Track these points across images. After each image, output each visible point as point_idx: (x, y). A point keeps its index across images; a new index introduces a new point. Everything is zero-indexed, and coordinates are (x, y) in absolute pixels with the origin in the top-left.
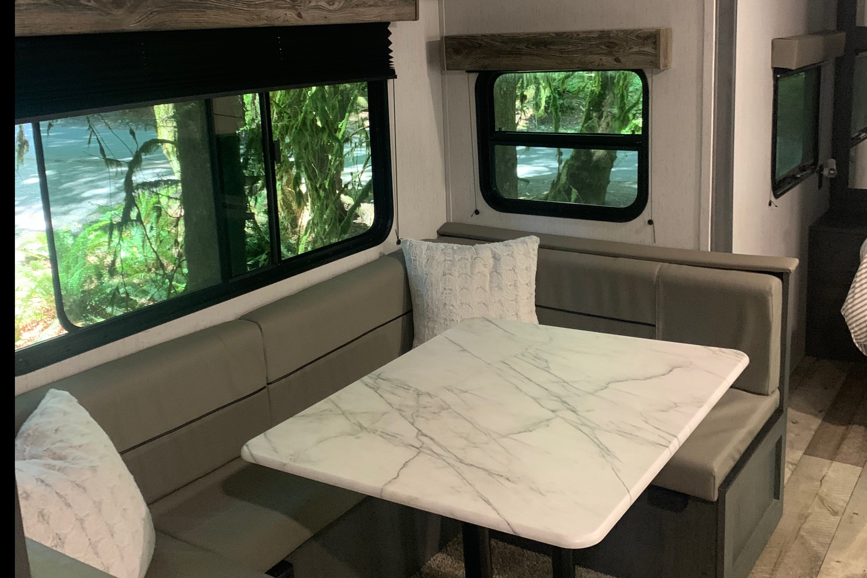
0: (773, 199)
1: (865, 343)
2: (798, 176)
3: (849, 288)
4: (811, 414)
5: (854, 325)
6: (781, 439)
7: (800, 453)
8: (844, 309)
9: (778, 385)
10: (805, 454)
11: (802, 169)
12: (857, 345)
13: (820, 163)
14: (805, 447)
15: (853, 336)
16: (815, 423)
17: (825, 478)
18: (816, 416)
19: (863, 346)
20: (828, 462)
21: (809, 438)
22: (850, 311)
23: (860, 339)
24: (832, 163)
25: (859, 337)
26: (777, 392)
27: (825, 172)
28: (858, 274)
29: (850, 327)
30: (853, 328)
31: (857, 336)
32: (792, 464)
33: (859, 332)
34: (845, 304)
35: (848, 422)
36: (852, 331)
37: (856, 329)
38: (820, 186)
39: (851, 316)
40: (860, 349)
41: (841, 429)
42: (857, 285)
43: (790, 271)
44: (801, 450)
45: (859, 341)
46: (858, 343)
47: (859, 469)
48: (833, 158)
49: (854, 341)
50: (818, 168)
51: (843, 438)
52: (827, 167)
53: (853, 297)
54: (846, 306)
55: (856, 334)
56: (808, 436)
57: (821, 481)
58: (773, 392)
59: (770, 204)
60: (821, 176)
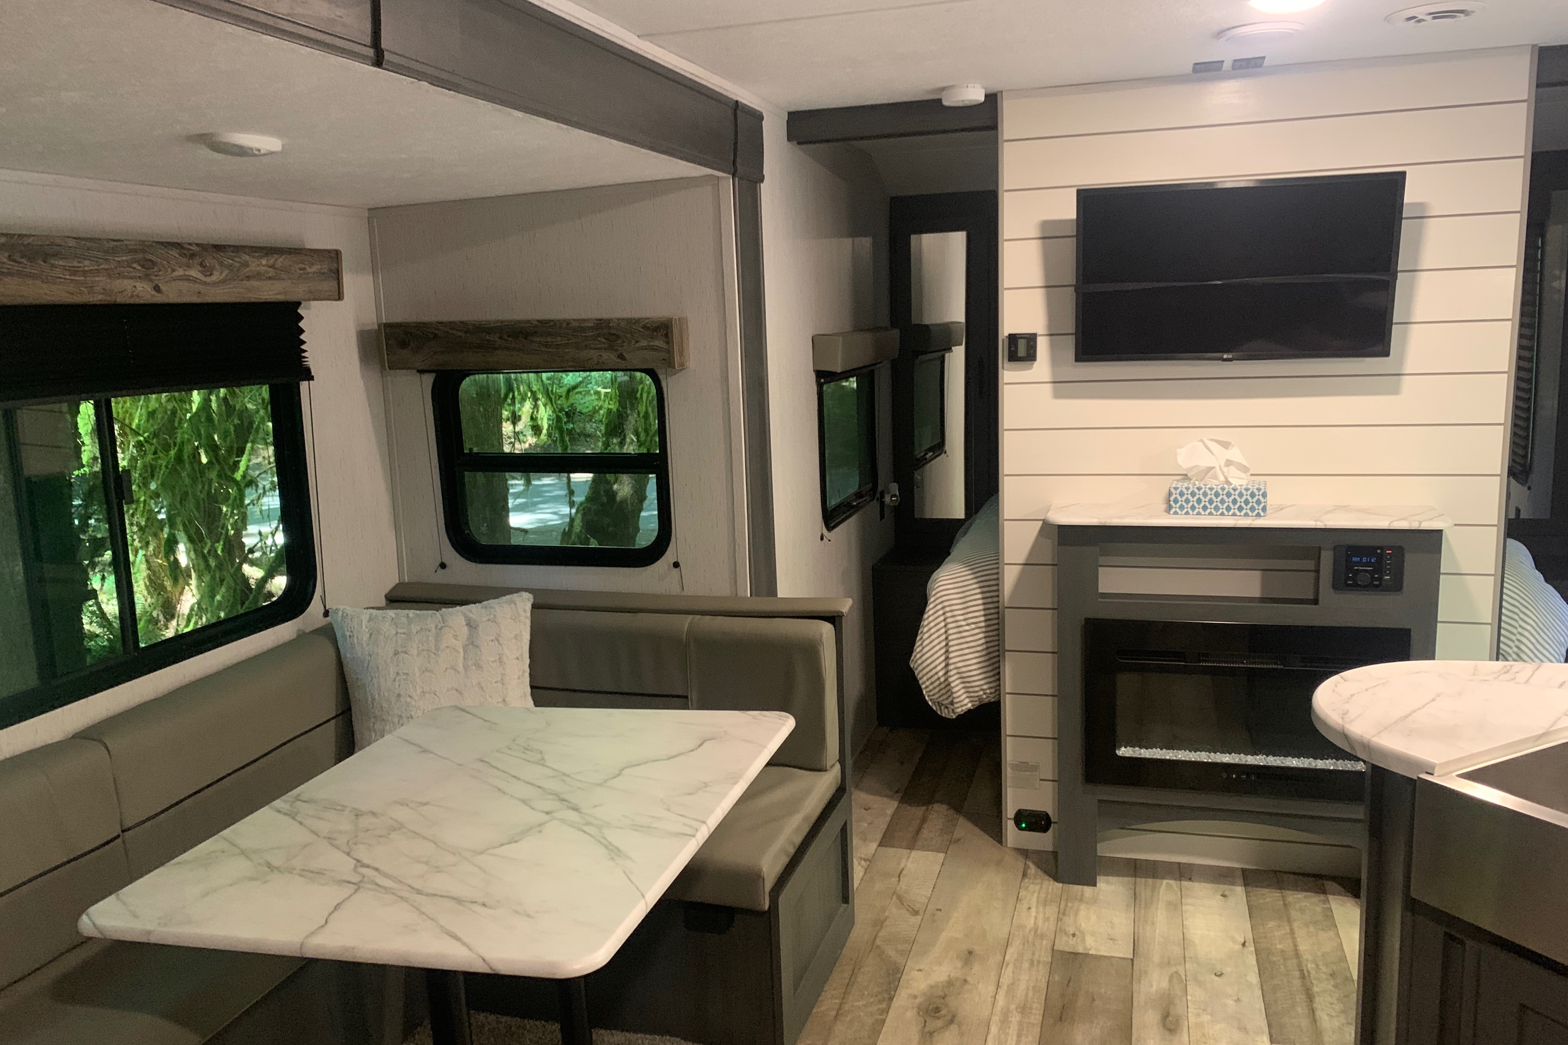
0: (825, 532)
1: (939, 700)
2: (855, 504)
3: (916, 635)
4: (886, 796)
5: (925, 678)
6: (845, 824)
7: (874, 846)
8: (913, 660)
9: (838, 758)
10: (881, 845)
11: (858, 495)
12: (930, 703)
13: (880, 488)
14: (879, 836)
15: (924, 692)
16: (890, 806)
17: (904, 872)
18: (891, 797)
19: (937, 704)
20: (906, 852)
21: (884, 826)
22: (919, 662)
23: (934, 695)
24: (894, 488)
25: (931, 693)
26: (838, 766)
27: (887, 499)
28: (926, 616)
29: (921, 682)
30: (924, 683)
31: (930, 691)
32: (865, 860)
33: (931, 687)
34: (914, 654)
35: (928, 801)
36: (923, 686)
37: (928, 683)
38: (882, 517)
39: (920, 668)
40: (934, 708)
41: (919, 811)
42: (926, 629)
43: (842, 613)
44: (875, 841)
45: (932, 698)
46: (931, 700)
47: (941, 856)
48: (895, 482)
49: (927, 698)
50: (878, 495)
51: (924, 820)
52: (889, 493)
53: (922, 644)
54: (915, 656)
55: (928, 689)
56: (882, 824)
57: (899, 876)
58: (833, 766)
59: (822, 539)
60: (882, 504)
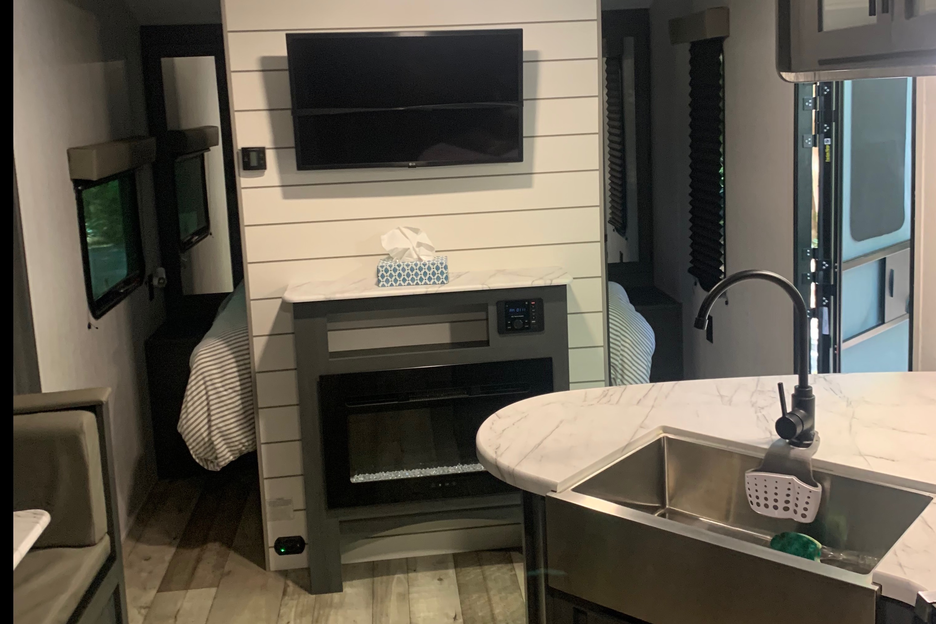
0: (93, 320)
2: (122, 291)
4: (165, 544)
5: (191, 440)
6: (117, 588)
7: (153, 592)
8: (180, 426)
9: (106, 530)
10: (158, 592)
11: (126, 282)
12: (197, 461)
14: (157, 583)
15: (191, 452)
16: (168, 553)
17: (181, 612)
18: (170, 544)
19: (203, 460)
20: (182, 593)
21: (163, 573)
22: (185, 427)
23: (200, 453)
24: (162, 272)
25: (198, 452)
26: (107, 538)
27: (155, 282)
29: (187, 444)
30: (191, 444)
31: (197, 450)
32: (144, 608)
33: (197, 447)
34: (180, 420)
35: (204, 541)
36: (190, 447)
37: (194, 444)
38: (151, 297)
39: (186, 432)
40: (201, 464)
41: (195, 552)
42: (189, 398)
43: (102, 402)
44: (155, 588)
45: (199, 456)
46: (198, 458)
47: (213, 590)
49: (194, 457)
51: (198, 560)
52: (157, 276)
55: (195, 449)
56: (161, 570)
57: (176, 617)
58: (102, 539)
59: (89, 327)
60: (151, 287)
